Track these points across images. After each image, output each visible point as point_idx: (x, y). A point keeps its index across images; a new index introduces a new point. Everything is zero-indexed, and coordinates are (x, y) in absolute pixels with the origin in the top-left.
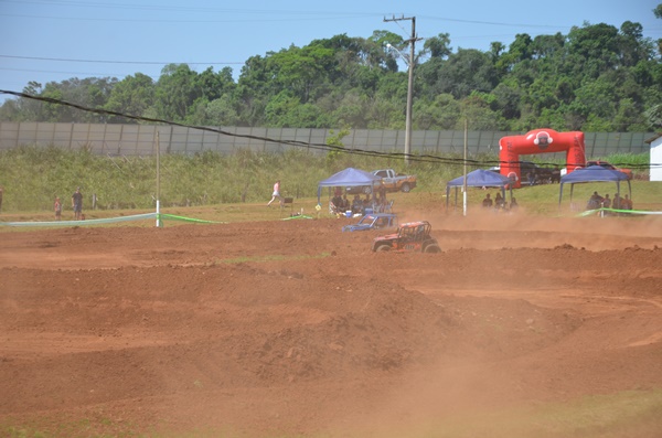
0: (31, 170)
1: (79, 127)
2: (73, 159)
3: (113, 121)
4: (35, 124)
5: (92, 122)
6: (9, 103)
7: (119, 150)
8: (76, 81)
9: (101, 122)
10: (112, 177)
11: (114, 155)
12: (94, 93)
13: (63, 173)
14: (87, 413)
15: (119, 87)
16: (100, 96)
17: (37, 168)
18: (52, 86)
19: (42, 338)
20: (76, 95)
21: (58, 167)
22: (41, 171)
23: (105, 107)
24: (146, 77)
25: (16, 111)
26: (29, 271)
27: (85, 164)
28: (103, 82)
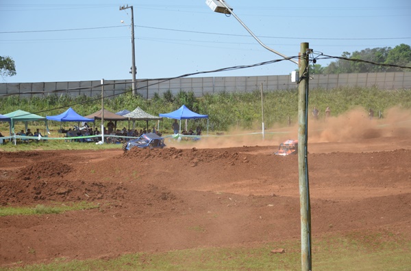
0: (345, 99)
1: (370, 74)
2: (368, 92)
3: (389, 71)
4: (347, 74)
5: (378, 71)
6: (333, 64)
7: (393, 86)
8: (368, 50)
9: (382, 71)
10: (389, 101)
11: (390, 89)
12: (379, 56)
13: (363, 100)
14: (380, 230)
15: (392, 52)
16: (382, 57)
17: (348, 98)
18: (356, 54)
19: (353, 190)
20: (369, 58)
21: (360, 96)
22: (351, 100)
23: (385, 63)
24: (407, 46)
25: (336, 68)
26: (346, 154)
27: (374, 95)
28: (383, 50)
